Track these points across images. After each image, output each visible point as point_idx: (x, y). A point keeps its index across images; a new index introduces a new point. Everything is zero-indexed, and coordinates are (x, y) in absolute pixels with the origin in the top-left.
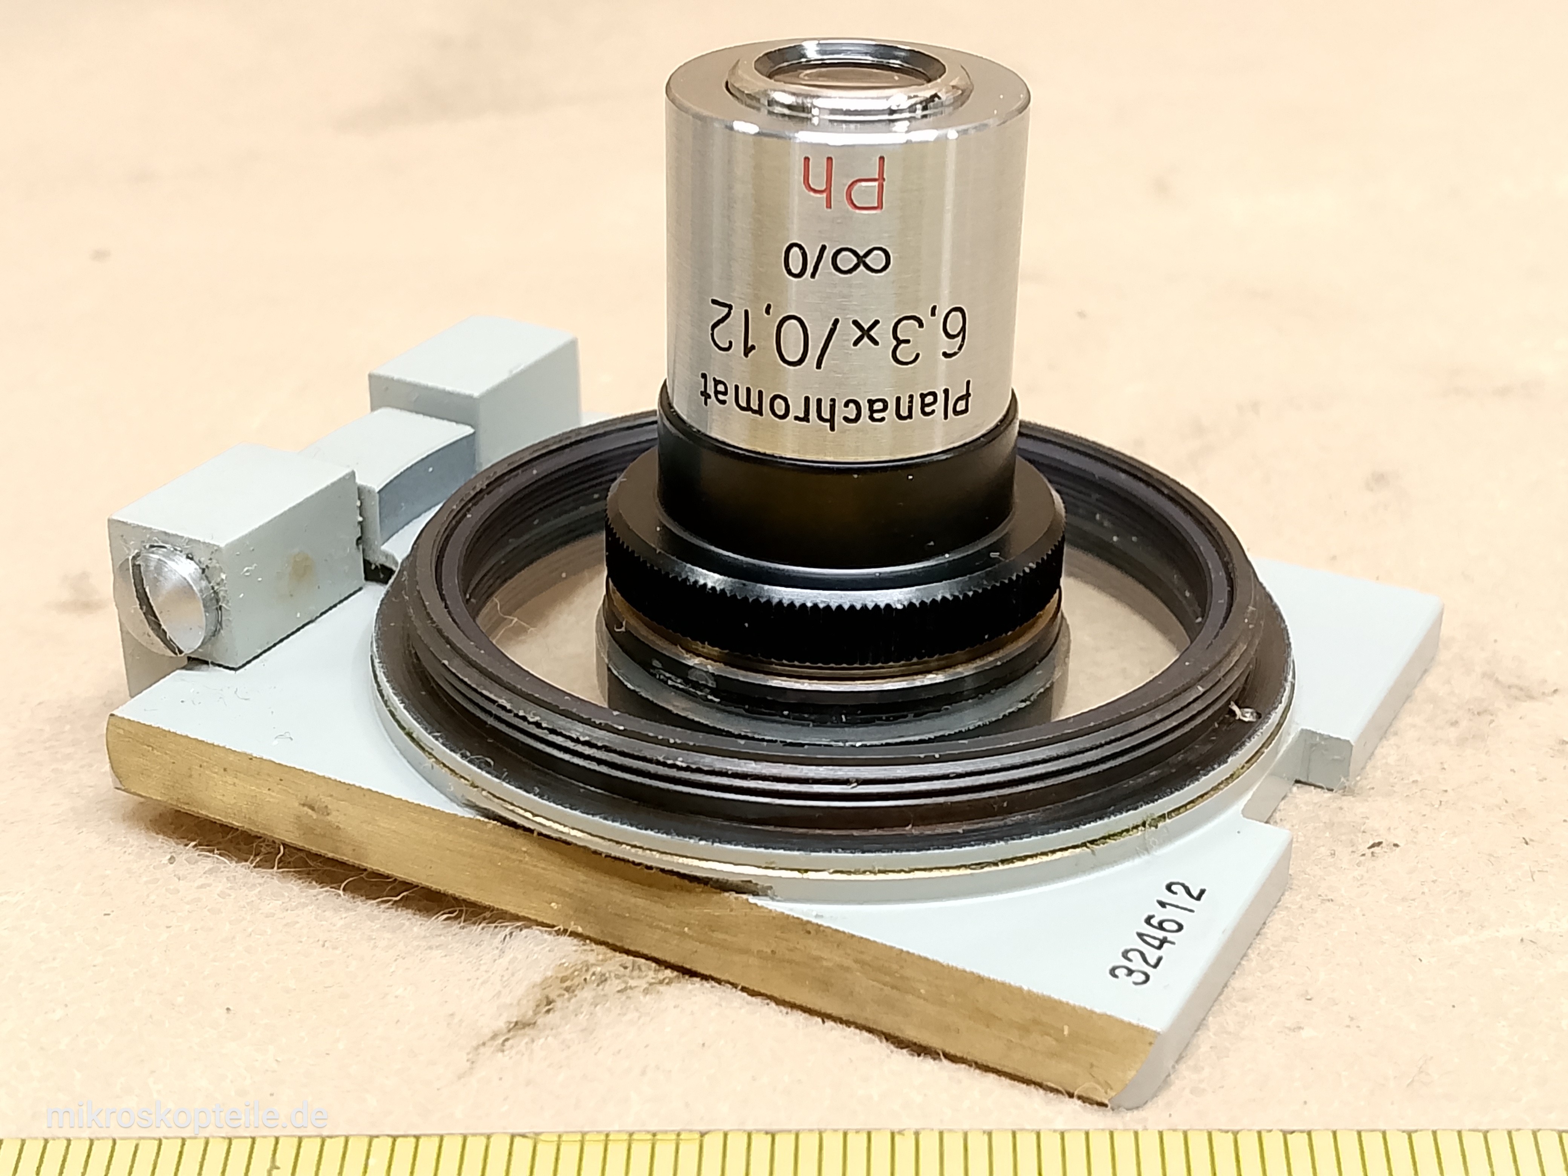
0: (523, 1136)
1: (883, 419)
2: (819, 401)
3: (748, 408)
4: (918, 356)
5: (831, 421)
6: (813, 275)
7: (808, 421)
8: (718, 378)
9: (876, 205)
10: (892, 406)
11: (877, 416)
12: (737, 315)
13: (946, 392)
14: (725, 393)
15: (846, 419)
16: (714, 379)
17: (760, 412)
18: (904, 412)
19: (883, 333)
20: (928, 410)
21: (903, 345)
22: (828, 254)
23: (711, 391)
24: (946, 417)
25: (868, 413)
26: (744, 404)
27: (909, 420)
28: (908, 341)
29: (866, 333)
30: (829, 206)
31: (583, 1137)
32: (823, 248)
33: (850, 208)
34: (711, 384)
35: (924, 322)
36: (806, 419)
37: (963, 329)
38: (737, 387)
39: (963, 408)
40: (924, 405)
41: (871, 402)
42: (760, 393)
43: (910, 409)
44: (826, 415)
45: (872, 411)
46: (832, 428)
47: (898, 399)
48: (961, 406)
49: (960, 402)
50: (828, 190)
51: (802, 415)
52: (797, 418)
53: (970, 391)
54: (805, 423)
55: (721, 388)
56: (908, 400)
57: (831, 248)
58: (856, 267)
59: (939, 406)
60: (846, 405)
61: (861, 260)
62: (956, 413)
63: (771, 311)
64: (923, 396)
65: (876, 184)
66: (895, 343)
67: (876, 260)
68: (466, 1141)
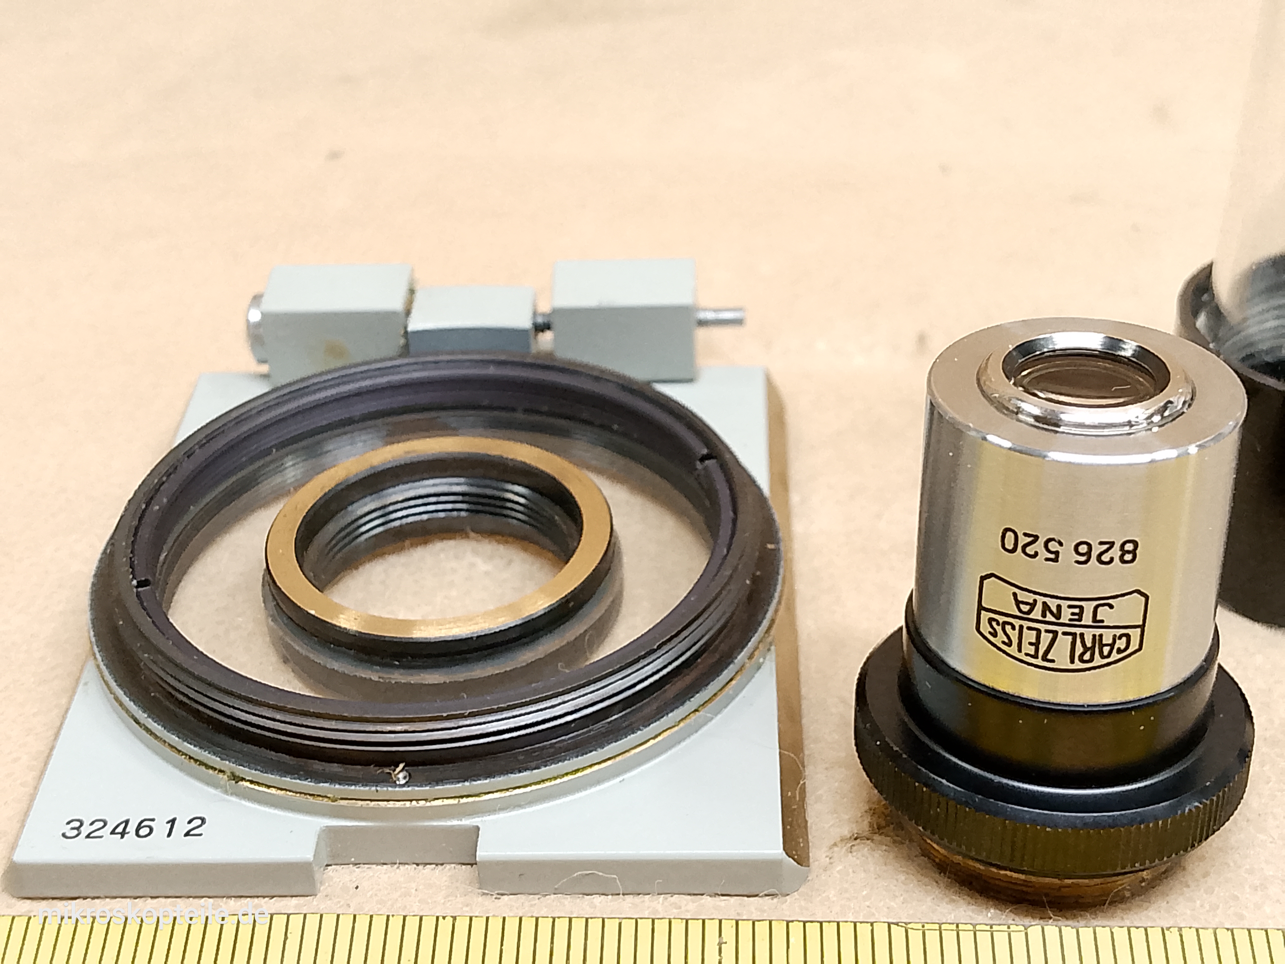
0: (896, 924)
31: (940, 927)
68: (858, 924)
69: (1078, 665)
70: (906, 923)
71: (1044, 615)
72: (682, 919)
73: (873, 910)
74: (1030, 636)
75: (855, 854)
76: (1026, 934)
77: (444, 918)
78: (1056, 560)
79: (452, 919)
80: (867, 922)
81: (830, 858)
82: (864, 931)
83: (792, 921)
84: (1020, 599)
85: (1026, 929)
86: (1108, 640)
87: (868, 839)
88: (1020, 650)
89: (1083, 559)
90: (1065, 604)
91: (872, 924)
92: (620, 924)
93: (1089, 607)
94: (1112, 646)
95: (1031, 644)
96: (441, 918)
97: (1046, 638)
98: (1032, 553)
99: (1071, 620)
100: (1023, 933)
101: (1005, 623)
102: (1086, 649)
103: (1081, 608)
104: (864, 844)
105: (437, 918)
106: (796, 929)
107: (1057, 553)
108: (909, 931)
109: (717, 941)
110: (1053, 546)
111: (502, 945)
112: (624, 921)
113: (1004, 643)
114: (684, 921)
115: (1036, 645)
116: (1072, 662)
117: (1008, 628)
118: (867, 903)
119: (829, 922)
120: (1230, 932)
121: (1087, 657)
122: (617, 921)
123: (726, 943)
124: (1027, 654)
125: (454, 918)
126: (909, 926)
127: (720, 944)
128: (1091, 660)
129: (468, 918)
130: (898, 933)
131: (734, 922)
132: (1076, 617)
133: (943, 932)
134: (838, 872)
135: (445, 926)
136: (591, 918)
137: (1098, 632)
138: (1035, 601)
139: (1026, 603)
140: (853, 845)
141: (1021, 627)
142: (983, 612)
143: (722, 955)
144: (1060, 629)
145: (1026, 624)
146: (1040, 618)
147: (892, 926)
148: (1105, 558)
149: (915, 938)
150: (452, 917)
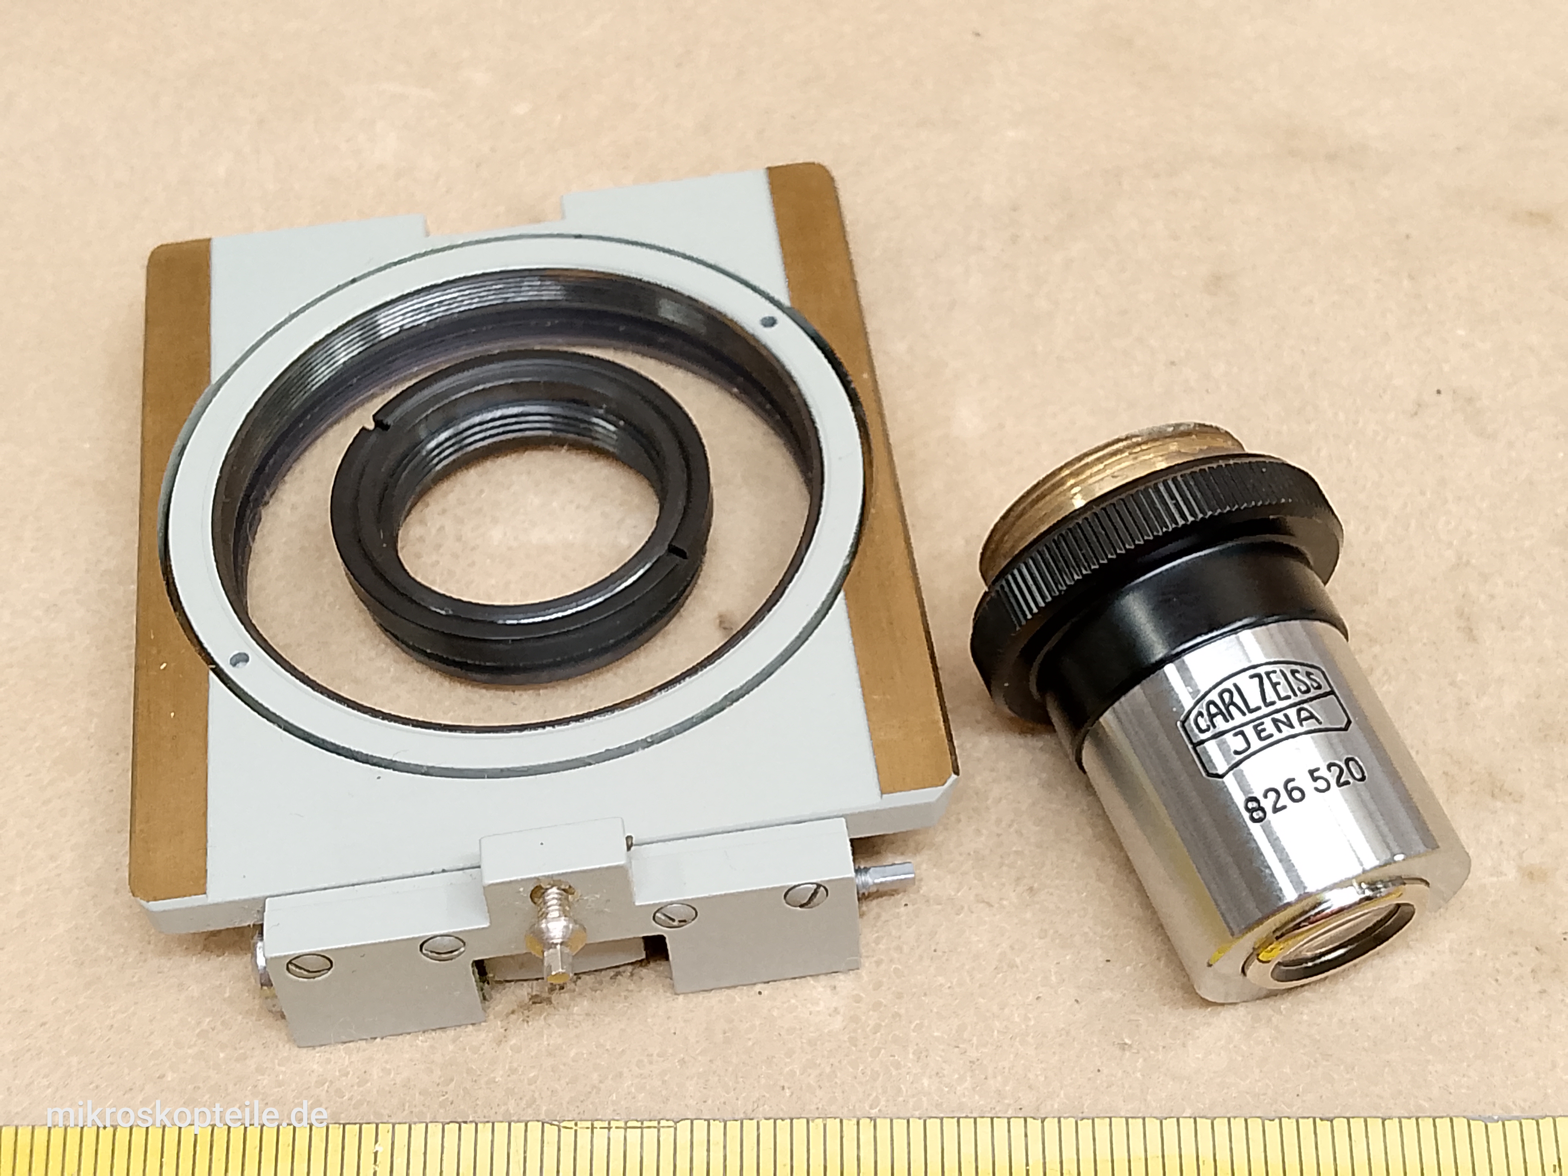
69: (1228, 685)
71: (1286, 716)
74: (1284, 690)
78: (1311, 772)
84: (1313, 720)
85: (675, 1124)
86: (1219, 720)
88: (1282, 671)
89: (1290, 786)
90: (1277, 736)
93: (1256, 744)
94: (1212, 717)
95: (1279, 683)
97: (1271, 696)
98: (1332, 768)
99: (1262, 723)
101: (1308, 691)
102: (1232, 703)
103: (1261, 739)
107: (1315, 779)
110: (1322, 785)
113: (1298, 672)
115: (1275, 685)
116: (1235, 686)
117: (1304, 688)
121: (1226, 696)
124: (1274, 672)
128: (1221, 695)
132: (1259, 728)
137: (1232, 724)
138: (1301, 725)
139: (1306, 719)
141: (1295, 695)
142: (1329, 689)
144: (1265, 710)
145: (1293, 700)
146: (1286, 712)
148: (1272, 796)
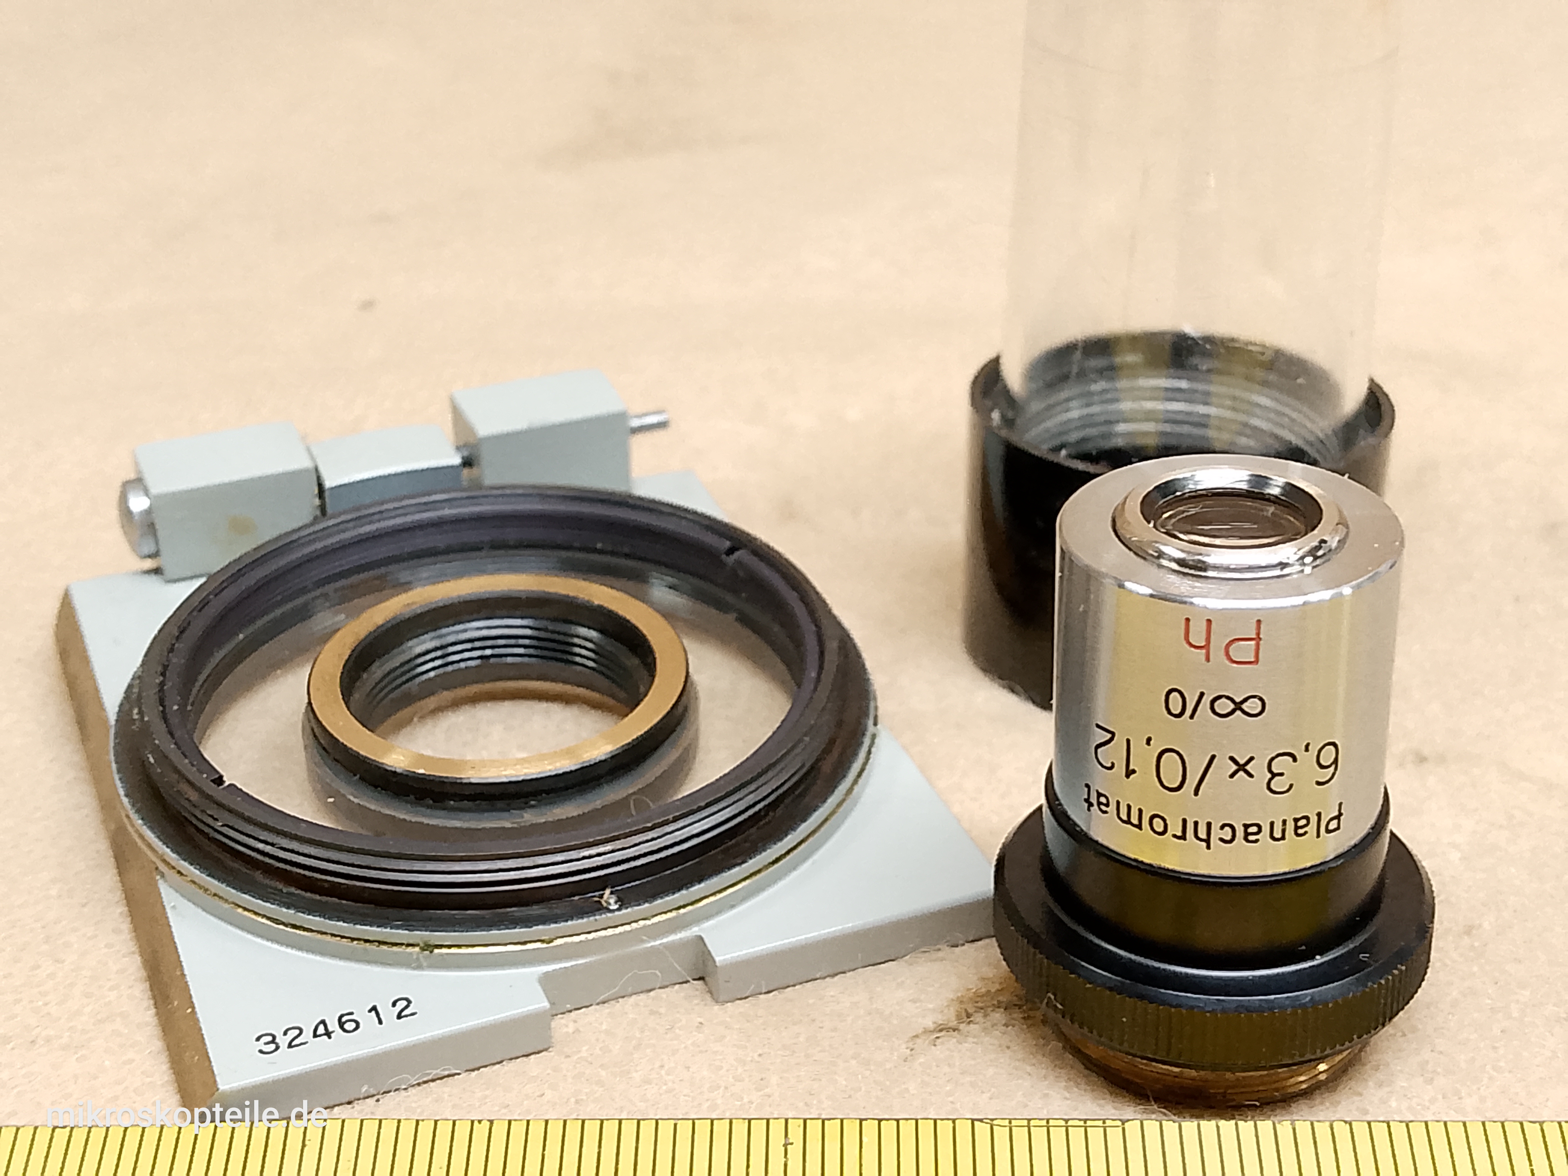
0: (981, 1120)
1: (1256, 841)
2: (1196, 824)
3: (1128, 822)
4: (1291, 786)
5: (1208, 841)
6: (1192, 717)
7: (1185, 839)
8: (1100, 791)
9: (1252, 660)
10: (1266, 829)
11: (1251, 838)
12: (1119, 743)
13: (1319, 815)
14: (1107, 805)
15: (1222, 840)
16: (1097, 791)
17: (1139, 826)
18: (1278, 835)
19: (1258, 768)
20: (1300, 831)
21: (1277, 778)
22: (1207, 699)
23: (1094, 800)
24: (1318, 836)
25: (1242, 834)
26: (1125, 818)
27: (1282, 842)
28: (1281, 774)
29: (1242, 768)
30: (1208, 659)
31: (1029, 1123)
32: (1202, 695)
33: (1227, 662)
34: (1094, 796)
35: (1298, 757)
36: (1183, 837)
37: (1336, 761)
38: (1118, 803)
39: (1335, 826)
40: (1297, 828)
41: (1246, 826)
42: (1140, 811)
43: (1284, 831)
44: (1202, 834)
45: (1247, 834)
46: (1208, 847)
47: (1272, 824)
48: (1333, 825)
49: (1332, 823)
50: (1207, 647)
51: (1179, 834)
52: (1175, 836)
53: (1342, 811)
54: (1182, 841)
55: (1103, 800)
56: (1281, 824)
57: (1209, 695)
58: (1232, 712)
59: (1312, 828)
60: (1222, 827)
61: (1238, 706)
62: (1328, 831)
63: (1152, 742)
64: (1296, 820)
65: (1253, 643)
66: (1269, 776)
67: (1252, 706)
68: (938, 1122)
70: (992, 1120)
72: (744, 1119)
73: (958, 1105)
75: (938, 1047)
76: (1124, 1129)
77: (480, 1122)
79: (488, 1123)
80: (948, 1119)
81: (912, 1050)
82: (945, 1128)
83: (866, 1119)
85: (1123, 1124)
87: (954, 1030)
91: (954, 1121)
92: (675, 1125)
96: (476, 1123)
100: (1120, 1129)
104: (949, 1036)
105: (473, 1122)
106: (870, 1128)
108: (995, 1127)
109: (783, 1142)
111: (544, 1150)
112: (679, 1122)
114: (747, 1121)
118: (951, 1099)
119: (907, 1119)
120: (1348, 1125)
122: (673, 1122)
123: (792, 1144)
125: (491, 1122)
126: (995, 1122)
127: (785, 1145)
129: (507, 1122)
130: (982, 1130)
131: (802, 1121)
133: (1032, 1128)
134: (920, 1064)
135: (481, 1131)
136: (644, 1120)
140: (938, 1038)
143: (788, 1156)
147: (976, 1123)
149: (1001, 1134)
150: (489, 1120)
